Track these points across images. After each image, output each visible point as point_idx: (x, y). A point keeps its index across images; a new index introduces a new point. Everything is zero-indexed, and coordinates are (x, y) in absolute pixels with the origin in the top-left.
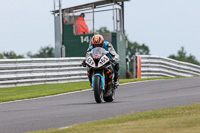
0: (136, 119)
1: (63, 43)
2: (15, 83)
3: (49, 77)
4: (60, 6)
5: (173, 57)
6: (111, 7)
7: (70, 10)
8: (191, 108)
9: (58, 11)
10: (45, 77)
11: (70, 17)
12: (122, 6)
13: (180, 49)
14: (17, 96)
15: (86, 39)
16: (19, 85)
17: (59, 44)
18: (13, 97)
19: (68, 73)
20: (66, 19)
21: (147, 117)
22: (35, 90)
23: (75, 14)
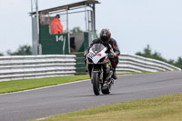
0: (107, 111)
1: (40, 42)
3: (27, 73)
4: (37, 8)
5: (139, 54)
6: (83, 9)
7: (46, 12)
8: (156, 101)
9: (35, 13)
10: (23, 73)
11: (46, 18)
12: (93, 8)
15: (61, 38)
17: (36, 43)
19: (44, 69)
20: (43, 20)
21: (116, 109)
22: (14, 85)
23: (51, 15)
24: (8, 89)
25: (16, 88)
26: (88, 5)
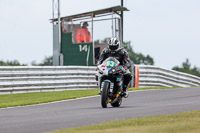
0: (120, 126)
1: (61, 52)
2: (11, 91)
3: (45, 85)
4: (59, 14)
5: (177, 69)
6: (110, 17)
7: (69, 19)
8: (177, 117)
9: (57, 20)
10: (42, 85)
11: (69, 26)
12: (122, 15)
13: (185, 61)
14: (10, 104)
15: (85, 48)
16: (14, 93)
17: (58, 52)
18: (6, 104)
19: (65, 81)
20: (65, 28)
21: (130, 124)
22: (29, 97)
23: (75, 23)
24: (21, 102)
25: (30, 101)
26: (115, 12)
